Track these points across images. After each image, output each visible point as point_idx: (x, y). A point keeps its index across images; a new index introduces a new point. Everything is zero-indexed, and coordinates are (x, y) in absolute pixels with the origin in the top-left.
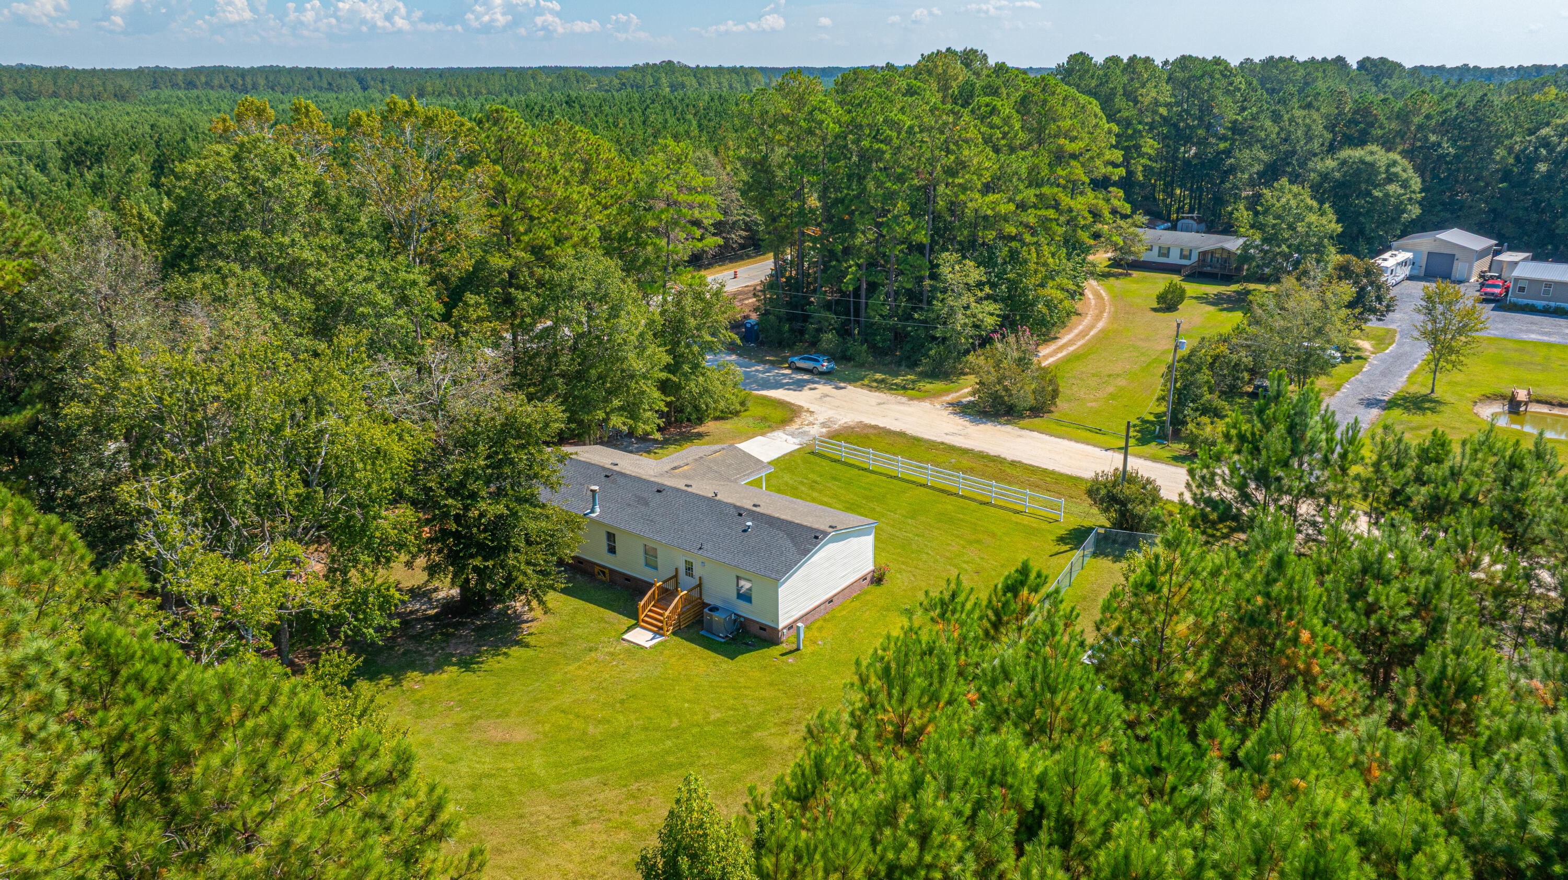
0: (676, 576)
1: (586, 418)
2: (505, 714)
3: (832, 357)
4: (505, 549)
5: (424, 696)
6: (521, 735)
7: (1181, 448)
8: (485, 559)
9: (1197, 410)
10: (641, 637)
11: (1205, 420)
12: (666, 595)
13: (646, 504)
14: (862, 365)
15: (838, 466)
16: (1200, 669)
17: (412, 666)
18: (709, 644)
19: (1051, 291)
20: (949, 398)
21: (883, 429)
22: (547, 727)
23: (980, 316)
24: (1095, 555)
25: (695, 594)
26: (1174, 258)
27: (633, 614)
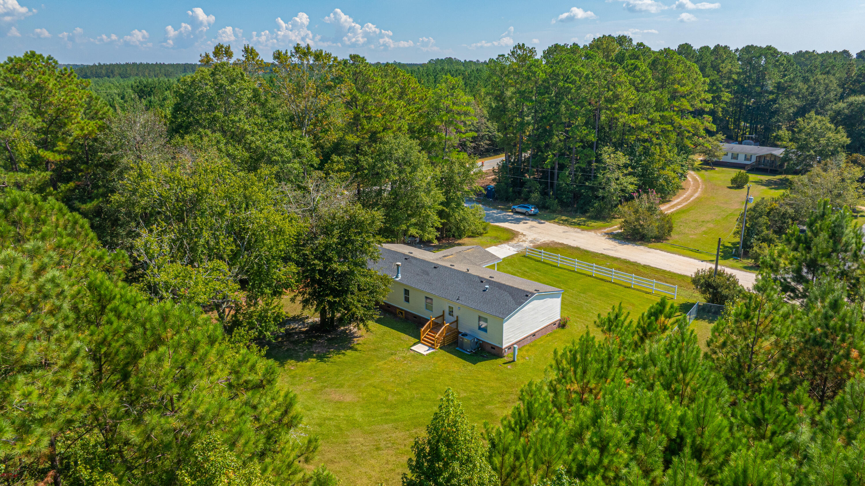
0: (443, 315)
1: (396, 228)
2: (341, 386)
3: (537, 206)
4: (346, 292)
5: (296, 374)
6: (349, 398)
7: (750, 262)
8: (334, 297)
9: (759, 239)
10: (422, 349)
11: (765, 245)
12: (436, 326)
13: (428, 274)
14: (554, 212)
15: (540, 264)
16: (779, 370)
17: (291, 357)
18: (461, 355)
19: (668, 172)
20: (606, 230)
21: (567, 245)
22: (365, 395)
23: (625, 184)
24: (697, 318)
25: (454, 326)
26: (741, 160)
27: (417, 336)
